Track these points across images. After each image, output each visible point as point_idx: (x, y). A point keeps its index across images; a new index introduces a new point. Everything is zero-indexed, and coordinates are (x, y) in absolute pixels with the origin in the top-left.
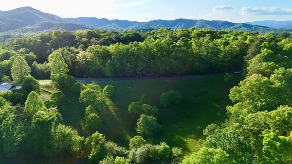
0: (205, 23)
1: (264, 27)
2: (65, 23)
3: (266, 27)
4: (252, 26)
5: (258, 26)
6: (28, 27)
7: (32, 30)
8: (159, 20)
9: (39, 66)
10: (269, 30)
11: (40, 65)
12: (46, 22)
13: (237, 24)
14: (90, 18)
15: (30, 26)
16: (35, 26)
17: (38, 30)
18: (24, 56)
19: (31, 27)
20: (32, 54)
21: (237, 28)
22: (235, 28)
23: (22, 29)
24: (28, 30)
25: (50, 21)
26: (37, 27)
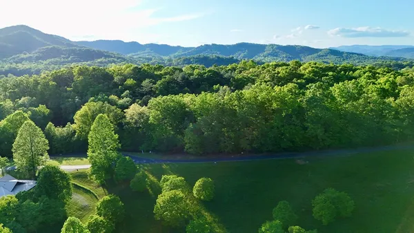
0: (276, 49)
1: (358, 54)
2: (78, 49)
3: (362, 55)
4: (343, 53)
5: (351, 53)
6: (22, 56)
7: (30, 59)
8: (213, 44)
9: (59, 131)
10: (366, 58)
11: (60, 129)
12: (50, 47)
13: (321, 50)
14: (114, 41)
15: (25, 54)
16: (33, 54)
17: (38, 59)
18: (29, 112)
19: (28, 55)
20: (42, 108)
21: (322, 56)
22: (320, 56)
23: (14, 58)
24: (23, 59)
25: (56, 46)
26: (36, 55)
